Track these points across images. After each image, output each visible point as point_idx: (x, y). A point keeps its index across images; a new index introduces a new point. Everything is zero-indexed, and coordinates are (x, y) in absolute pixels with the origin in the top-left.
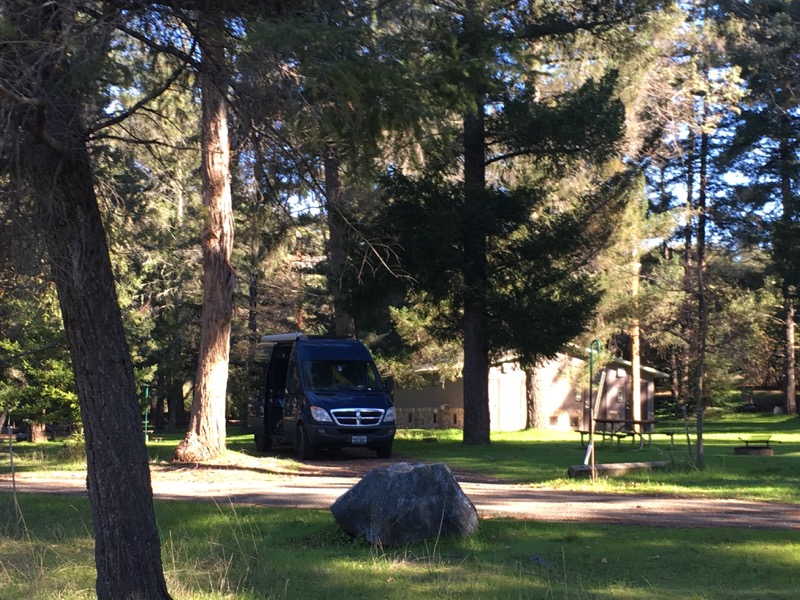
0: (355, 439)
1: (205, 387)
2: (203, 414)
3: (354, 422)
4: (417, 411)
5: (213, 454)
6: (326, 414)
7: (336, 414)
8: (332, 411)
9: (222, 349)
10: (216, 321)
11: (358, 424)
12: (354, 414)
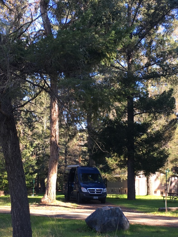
0: (95, 197)
1: (50, 181)
2: (49, 189)
3: (94, 192)
4: (114, 189)
5: (52, 201)
6: (86, 190)
7: (89, 190)
8: (88, 189)
9: (55, 170)
10: (53, 161)
11: (95, 193)
12: (94, 190)
